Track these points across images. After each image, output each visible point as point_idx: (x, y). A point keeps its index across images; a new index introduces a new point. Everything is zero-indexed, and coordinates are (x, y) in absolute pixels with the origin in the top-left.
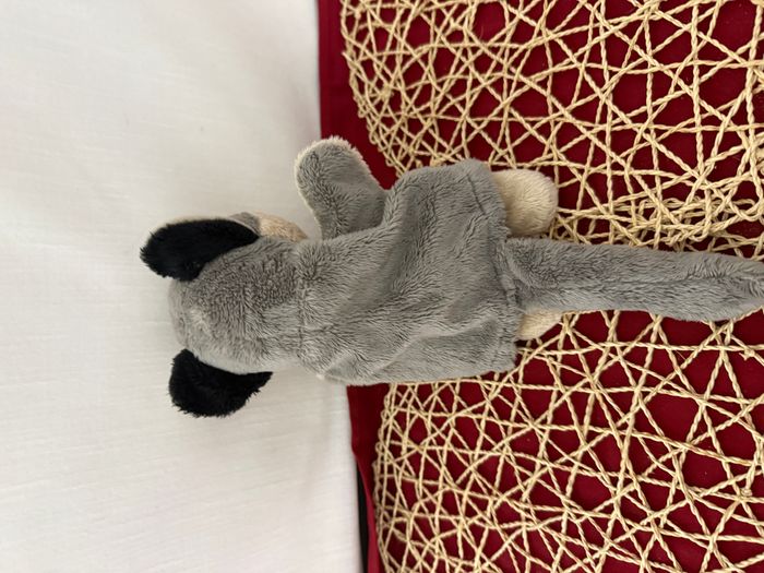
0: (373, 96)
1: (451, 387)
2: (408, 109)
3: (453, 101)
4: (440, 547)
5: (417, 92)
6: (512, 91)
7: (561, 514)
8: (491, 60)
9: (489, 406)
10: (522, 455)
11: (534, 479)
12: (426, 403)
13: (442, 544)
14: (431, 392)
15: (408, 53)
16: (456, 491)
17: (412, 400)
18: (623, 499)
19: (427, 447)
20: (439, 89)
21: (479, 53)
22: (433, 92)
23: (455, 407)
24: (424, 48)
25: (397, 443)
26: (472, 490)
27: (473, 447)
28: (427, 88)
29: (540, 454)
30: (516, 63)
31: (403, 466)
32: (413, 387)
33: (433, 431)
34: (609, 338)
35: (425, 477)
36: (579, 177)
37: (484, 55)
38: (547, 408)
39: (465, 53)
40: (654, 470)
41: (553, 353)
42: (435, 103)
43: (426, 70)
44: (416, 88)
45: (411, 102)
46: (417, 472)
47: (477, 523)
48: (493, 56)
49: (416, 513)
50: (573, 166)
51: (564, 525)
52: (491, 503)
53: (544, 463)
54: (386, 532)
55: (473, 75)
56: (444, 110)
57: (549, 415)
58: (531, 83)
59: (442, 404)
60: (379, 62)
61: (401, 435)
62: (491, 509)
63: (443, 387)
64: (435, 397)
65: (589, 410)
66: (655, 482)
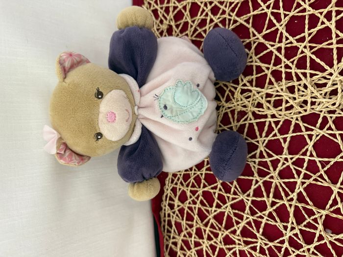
0: (158, 28)
1: (200, 175)
2: (176, 34)
3: (200, 30)
4: (195, 254)
5: (181, 26)
6: (231, 25)
7: (257, 242)
8: (220, 9)
9: (219, 186)
10: (237, 211)
11: (243, 224)
12: (187, 182)
13: (195, 253)
14: (190, 177)
15: (176, 5)
16: (203, 228)
17: (180, 181)
18: (290, 237)
19: (188, 205)
20: (192, 24)
21: (213, 5)
22: (189, 26)
23: (202, 185)
24: (184, 3)
25: (172, 202)
26: (210, 227)
27: (211, 206)
28: (186, 23)
29: (246, 212)
30: (233, 10)
31: (176, 214)
32: (181, 175)
33: (191, 197)
34: (284, 153)
35: (187, 220)
36: (266, 71)
37: (216, 6)
38: (250, 188)
39: (206, 5)
40: (307, 223)
41: (254, 160)
42: (190, 32)
43: (185, 14)
44: (180, 24)
45: (178, 31)
46: (183, 217)
47: (213, 244)
48: (220, 6)
49: (182, 237)
50: (264, 66)
51: (258, 248)
52: (220, 234)
53: (248, 216)
54: (167, 246)
55: (210, 17)
56: (195, 35)
57: (251, 192)
58: (241, 20)
59: (195, 184)
60: (161, 10)
61: (174, 199)
62: (220, 237)
63: (196, 175)
64: (192, 180)
65: (272, 190)
66: (308, 230)
